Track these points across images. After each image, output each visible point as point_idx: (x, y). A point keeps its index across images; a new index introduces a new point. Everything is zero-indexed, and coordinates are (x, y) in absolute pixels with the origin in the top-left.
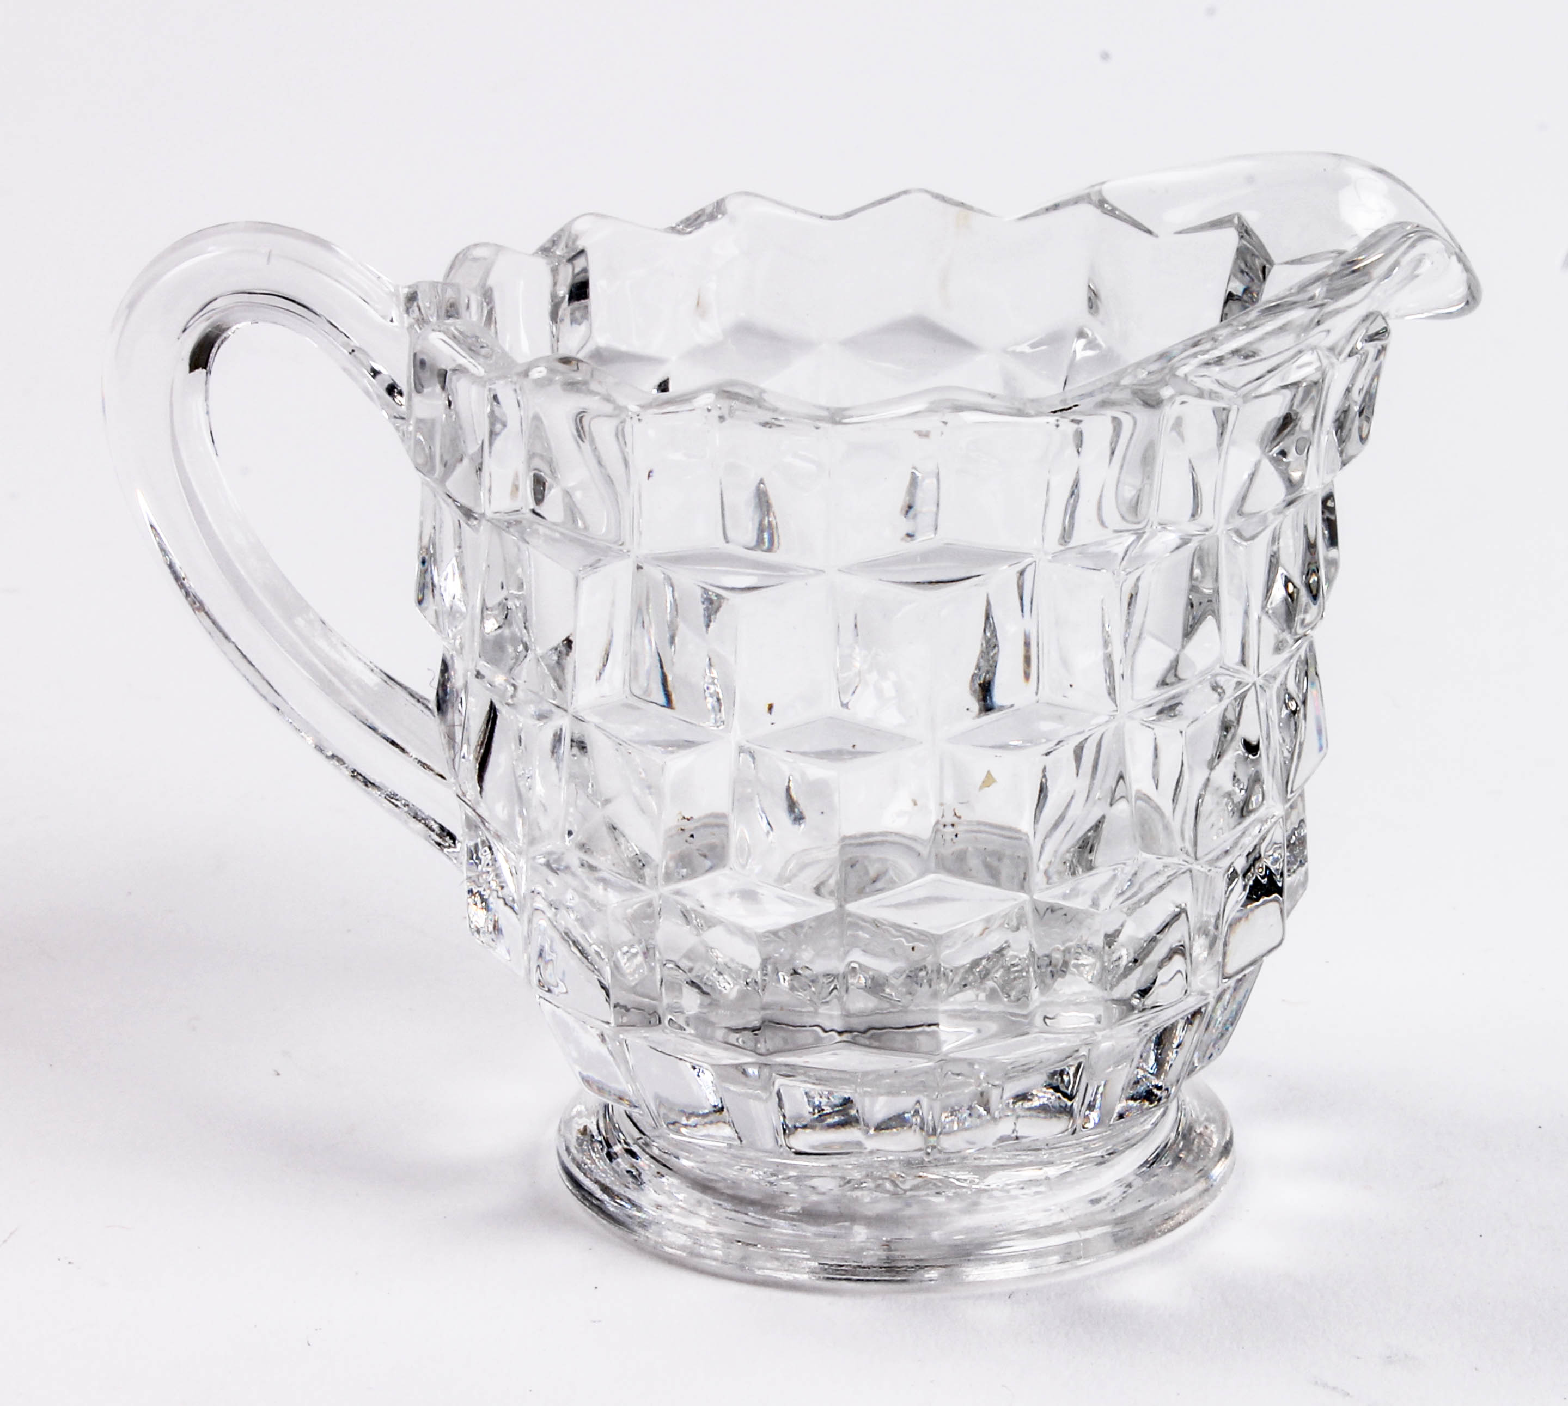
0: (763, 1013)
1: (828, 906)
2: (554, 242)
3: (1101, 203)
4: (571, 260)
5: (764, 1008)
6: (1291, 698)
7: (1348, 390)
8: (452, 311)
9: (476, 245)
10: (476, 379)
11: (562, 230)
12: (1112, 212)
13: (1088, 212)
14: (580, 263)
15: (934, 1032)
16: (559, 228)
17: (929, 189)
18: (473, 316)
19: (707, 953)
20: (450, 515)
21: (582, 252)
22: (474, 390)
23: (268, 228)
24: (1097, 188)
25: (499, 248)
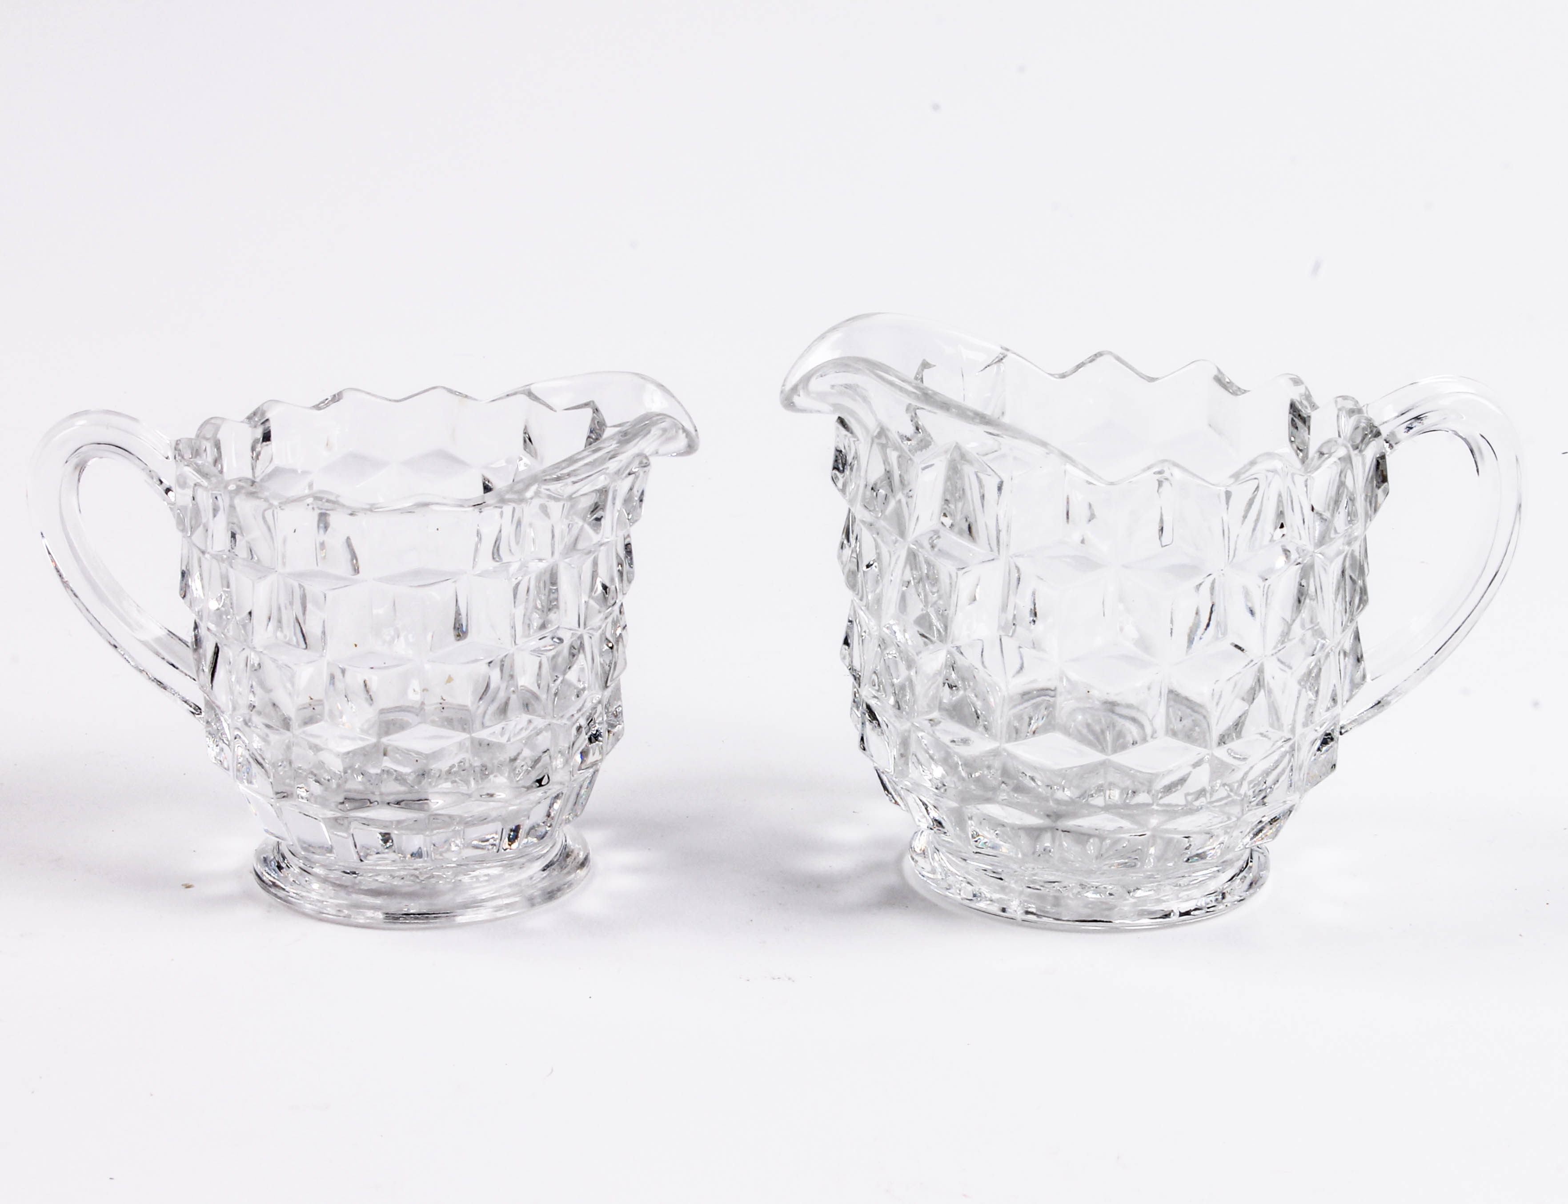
0: (345, 793)
1: (373, 740)
2: (255, 414)
3: (530, 394)
4: (263, 423)
5: (346, 791)
6: (610, 642)
7: (631, 489)
8: (196, 453)
9: (212, 418)
10: (206, 488)
11: (259, 408)
12: (536, 399)
13: (523, 398)
14: (267, 425)
15: (426, 803)
16: (257, 407)
17: (447, 386)
18: (210, 455)
19: (321, 764)
20: (196, 553)
21: (267, 420)
22: (205, 493)
23: (108, 412)
24: (528, 387)
25: (223, 419)
